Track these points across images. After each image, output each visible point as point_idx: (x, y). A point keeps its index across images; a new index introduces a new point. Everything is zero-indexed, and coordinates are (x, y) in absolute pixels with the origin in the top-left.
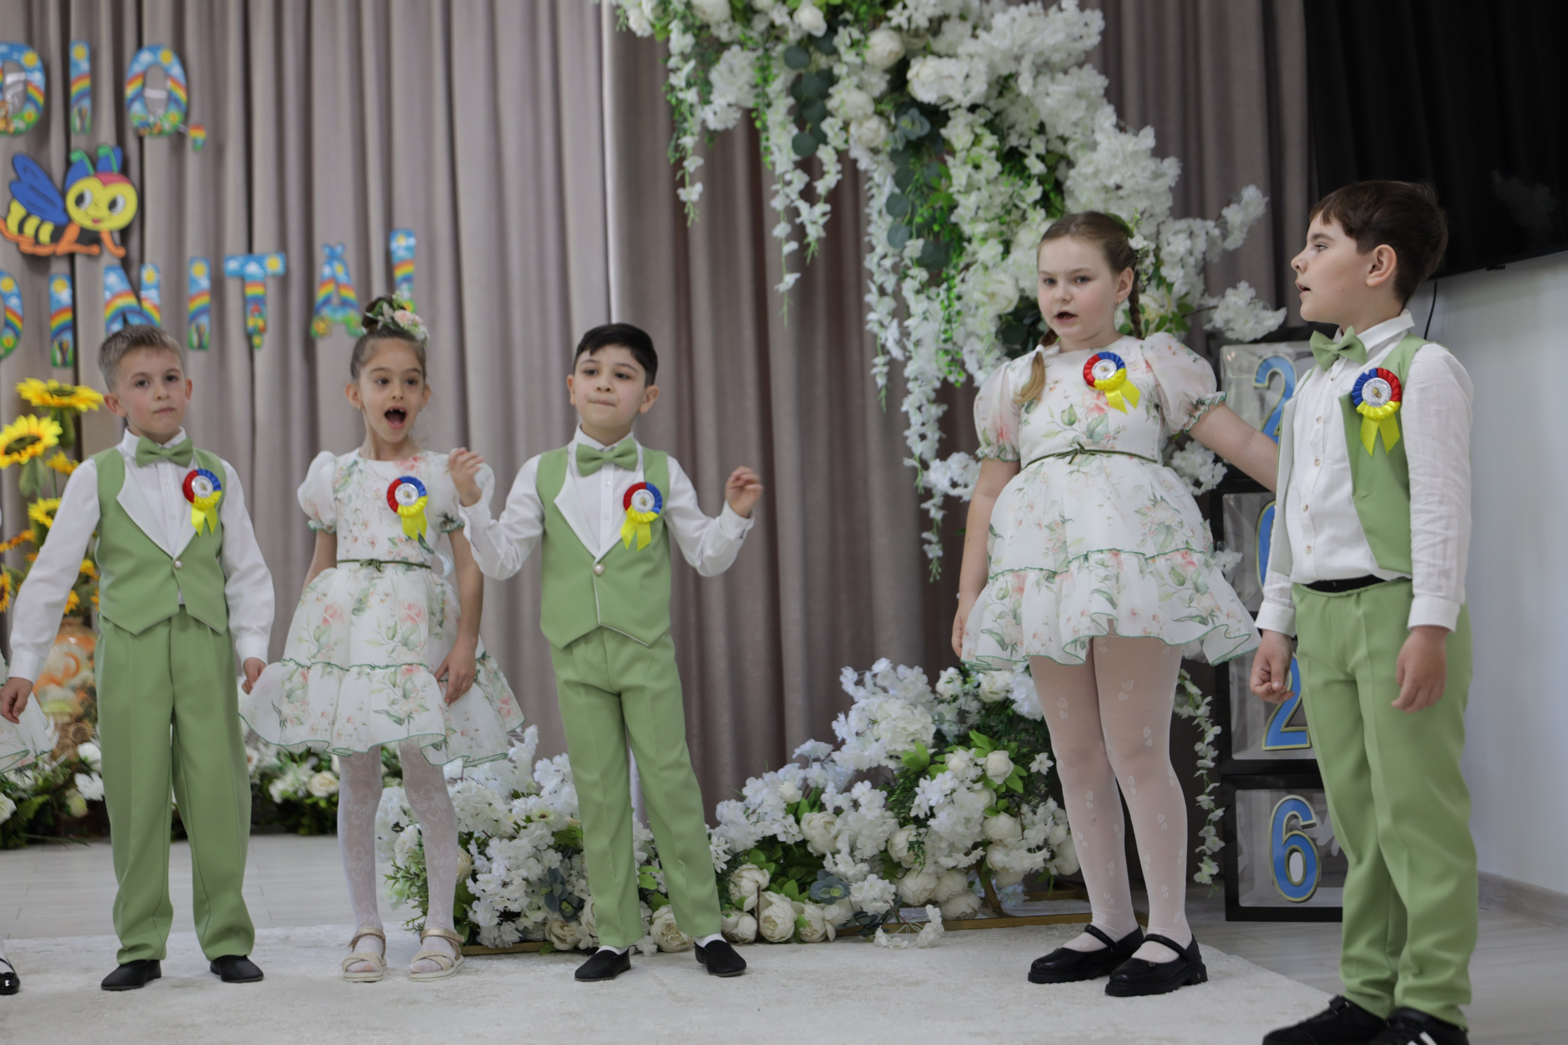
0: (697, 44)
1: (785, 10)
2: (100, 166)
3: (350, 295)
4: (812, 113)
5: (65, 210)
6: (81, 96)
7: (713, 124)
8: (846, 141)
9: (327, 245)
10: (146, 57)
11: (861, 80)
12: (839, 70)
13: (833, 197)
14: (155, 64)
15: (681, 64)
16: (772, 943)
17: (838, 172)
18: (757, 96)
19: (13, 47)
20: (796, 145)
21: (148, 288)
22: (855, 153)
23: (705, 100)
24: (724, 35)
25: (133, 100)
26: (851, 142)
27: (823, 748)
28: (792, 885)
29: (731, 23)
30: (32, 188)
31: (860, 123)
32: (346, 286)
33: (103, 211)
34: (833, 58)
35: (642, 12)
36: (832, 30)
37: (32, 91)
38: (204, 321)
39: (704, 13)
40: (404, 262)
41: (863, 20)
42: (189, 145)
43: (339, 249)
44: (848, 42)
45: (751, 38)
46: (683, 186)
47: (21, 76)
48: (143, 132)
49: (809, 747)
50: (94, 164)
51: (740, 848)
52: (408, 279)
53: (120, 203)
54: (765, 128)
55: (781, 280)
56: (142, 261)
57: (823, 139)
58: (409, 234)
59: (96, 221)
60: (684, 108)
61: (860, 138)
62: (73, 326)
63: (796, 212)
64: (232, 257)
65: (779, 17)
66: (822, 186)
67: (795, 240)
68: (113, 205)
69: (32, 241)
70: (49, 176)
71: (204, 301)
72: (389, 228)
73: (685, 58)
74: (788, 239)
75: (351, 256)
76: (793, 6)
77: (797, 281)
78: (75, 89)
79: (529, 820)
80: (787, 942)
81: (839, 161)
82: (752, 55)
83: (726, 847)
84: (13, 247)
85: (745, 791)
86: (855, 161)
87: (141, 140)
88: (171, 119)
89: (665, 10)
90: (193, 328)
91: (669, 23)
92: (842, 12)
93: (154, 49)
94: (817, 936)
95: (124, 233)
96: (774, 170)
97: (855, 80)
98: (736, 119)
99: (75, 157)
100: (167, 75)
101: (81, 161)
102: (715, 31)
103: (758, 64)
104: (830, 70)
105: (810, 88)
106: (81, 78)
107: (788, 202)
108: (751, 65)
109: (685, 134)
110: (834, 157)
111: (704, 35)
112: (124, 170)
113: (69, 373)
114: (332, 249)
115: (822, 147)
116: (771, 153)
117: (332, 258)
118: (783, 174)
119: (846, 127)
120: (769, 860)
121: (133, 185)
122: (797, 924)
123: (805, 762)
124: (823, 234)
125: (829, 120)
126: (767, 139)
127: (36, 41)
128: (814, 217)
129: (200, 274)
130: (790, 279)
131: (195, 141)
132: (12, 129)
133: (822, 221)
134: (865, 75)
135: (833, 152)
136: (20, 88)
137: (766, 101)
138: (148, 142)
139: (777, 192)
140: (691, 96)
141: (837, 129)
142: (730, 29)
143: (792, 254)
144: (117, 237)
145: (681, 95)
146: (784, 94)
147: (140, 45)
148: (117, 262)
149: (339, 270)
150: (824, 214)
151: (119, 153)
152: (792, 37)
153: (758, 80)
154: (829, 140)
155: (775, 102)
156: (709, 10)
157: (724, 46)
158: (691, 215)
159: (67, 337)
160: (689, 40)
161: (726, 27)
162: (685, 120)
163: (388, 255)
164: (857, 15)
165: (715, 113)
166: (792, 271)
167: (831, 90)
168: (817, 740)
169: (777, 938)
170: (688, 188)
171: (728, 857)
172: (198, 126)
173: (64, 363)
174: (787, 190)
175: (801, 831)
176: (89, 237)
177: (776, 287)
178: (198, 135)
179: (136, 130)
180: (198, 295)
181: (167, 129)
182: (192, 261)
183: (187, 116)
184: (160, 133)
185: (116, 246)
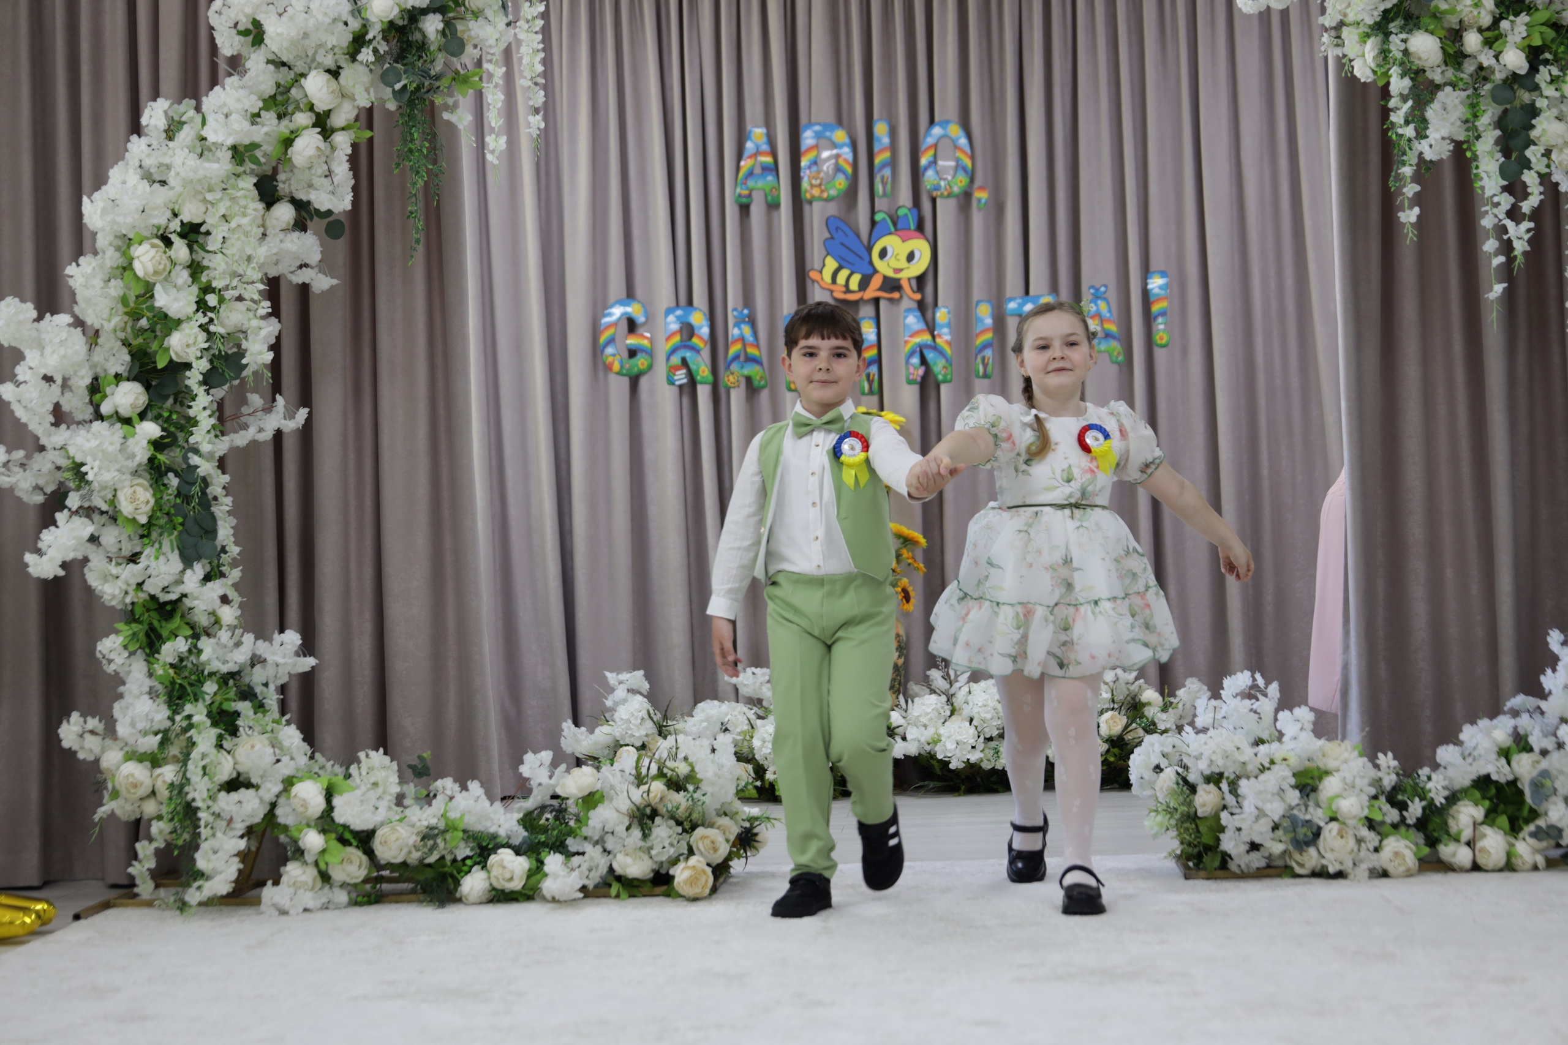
0: (1414, 87)
1: (1491, 53)
2: (899, 226)
3: (1112, 328)
4: (1516, 142)
5: (871, 263)
6: (884, 166)
7: (1429, 155)
8: (1548, 166)
9: (1092, 287)
10: (937, 131)
11: (1562, 111)
12: (1541, 103)
13: (1536, 215)
14: (945, 137)
15: (1400, 104)
16: (1486, 871)
17: (1541, 193)
18: (1467, 130)
19: (826, 126)
20: (1503, 172)
21: (943, 326)
22: (1555, 178)
23: (1421, 135)
24: (1437, 78)
25: (926, 169)
26: (1553, 168)
27: (1531, 702)
28: (1503, 820)
29: (1444, 68)
30: (842, 244)
31: (1561, 150)
32: (1108, 321)
33: (903, 263)
34: (1537, 93)
35: (1365, 60)
36: (1533, 69)
37: (841, 162)
38: (988, 353)
39: (1420, 59)
40: (1159, 299)
41: (1561, 59)
42: (974, 204)
43: (1103, 289)
44: (1548, 79)
45: (1461, 79)
46: (1404, 211)
47: (835, 152)
48: (934, 194)
49: (1519, 700)
50: (895, 224)
51: (1457, 787)
52: (1163, 313)
53: (917, 255)
54: (1475, 158)
55: (1491, 290)
56: (936, 304)
57: (1527, 164)
58: (1163, 274)
59: (898, 271)
60: (1403, 142)
61: (1560, 163)
62: (878, 360)
63: (1504, 230)
64: (1012, 299)
65: (1486, 59)
66: (1526, 207)
67: (1502, 255)
68: (911, 257)
69: (844, 289)
70: (858, 236)
71: (989, 336)
72: (1146, 271)
73: (1404, 98)
74: (1497, 253)
75: (1112, 294)
76: (1498, 50)
77: (1504, 289)
78: (878, 161)
79: (1272, 762)
80: (1501, 870)
81: (1541, 184)
82: (1464, 94)
83: (1444, 783)
84: (828, 293)
85: (1462, 737)
86: (1557, 184)
87: (934, 201)
88: (960, 182)
89: (1385, 58)
90: (979, 360)
91: (1389, 69)
92: (1543, 53)
93: (945, 123)
94: (1529, 865)
95: (921, 280)
96: (1484, 193)
97: (1555, 112)
98: (1450, 151)
99: (878, 217)
100: (957, 147)
101: (884, 219)
102: (1429, 75)
103: (1469, 101)
104: (1533, 104)
105: (1514, 122)
106: (881, 151)
107: (1496, 220)
108: (1462, 103)
109: (1404, 165)
110: (1538, 180)
111: (1420, 79)
112: (920, 228)
113: (875, 399)
114: (1097, 290)
115: (1525, 171)
116: (1481, 179)
117: (1097, 297)
118: (1492, 197)
119: (1547, 153)
120: (1484, 798)
121: (928, 240)
122: (1509, 855)
123: (1515, 713)
124: (1528, 248)
125: (1532, 147)
126: (1477, 167)
127: (845, 121)
128: (1520, 234)
129: (984, 314)
130: (1499, 288)
131: (979, 201)
132: (825, 195)
133: (1527, 237)
134: (1563, 107)
135: (1536, 175)
136: (833, 161)
137: (1476, 134)
138: (939, 201)
139: (1487, 212)
140: (1409, 131)
141: (1539, 155)
142: (1443, 72)
143: (1501, 265)
144: (914, 283)
145: (1400, 131)
146: (1491, 128)
147: (932, 121)
148: (914, 305)
149: (1103, 306)
150: (1528, 231)
151: (915, 211)
152: (1499, 76)
153: (1469, 116)
154: (1532, 165)
155: (1483, 135)
156: (1424, 56)
157: (1438, 87)
158: (1410, 235)
159: (874, 370)
160: (1407, 82)
161: (1439, 70)
162: (1404, 153)
163: (1145, 293)
164: (1555, 54)
165: (1431, 146)
166: (1500, 282)
167: (1533, 122)
168: (1526, 694)
169: (1490, 866)
170: (1408, 212)
171: (1446, 793)
172: (981, 188)
173: (871, 392)
174: (1495, 211)
175: (1512, 772)
176: (892, 285)
177: (1486, 296)
178: (981, 195)
179: (929, 193)
180: (983, 332)
181: (956, 190)
182: (978, 303)
183: (972, 180)
184: (949, 195)
185: (914, 292)
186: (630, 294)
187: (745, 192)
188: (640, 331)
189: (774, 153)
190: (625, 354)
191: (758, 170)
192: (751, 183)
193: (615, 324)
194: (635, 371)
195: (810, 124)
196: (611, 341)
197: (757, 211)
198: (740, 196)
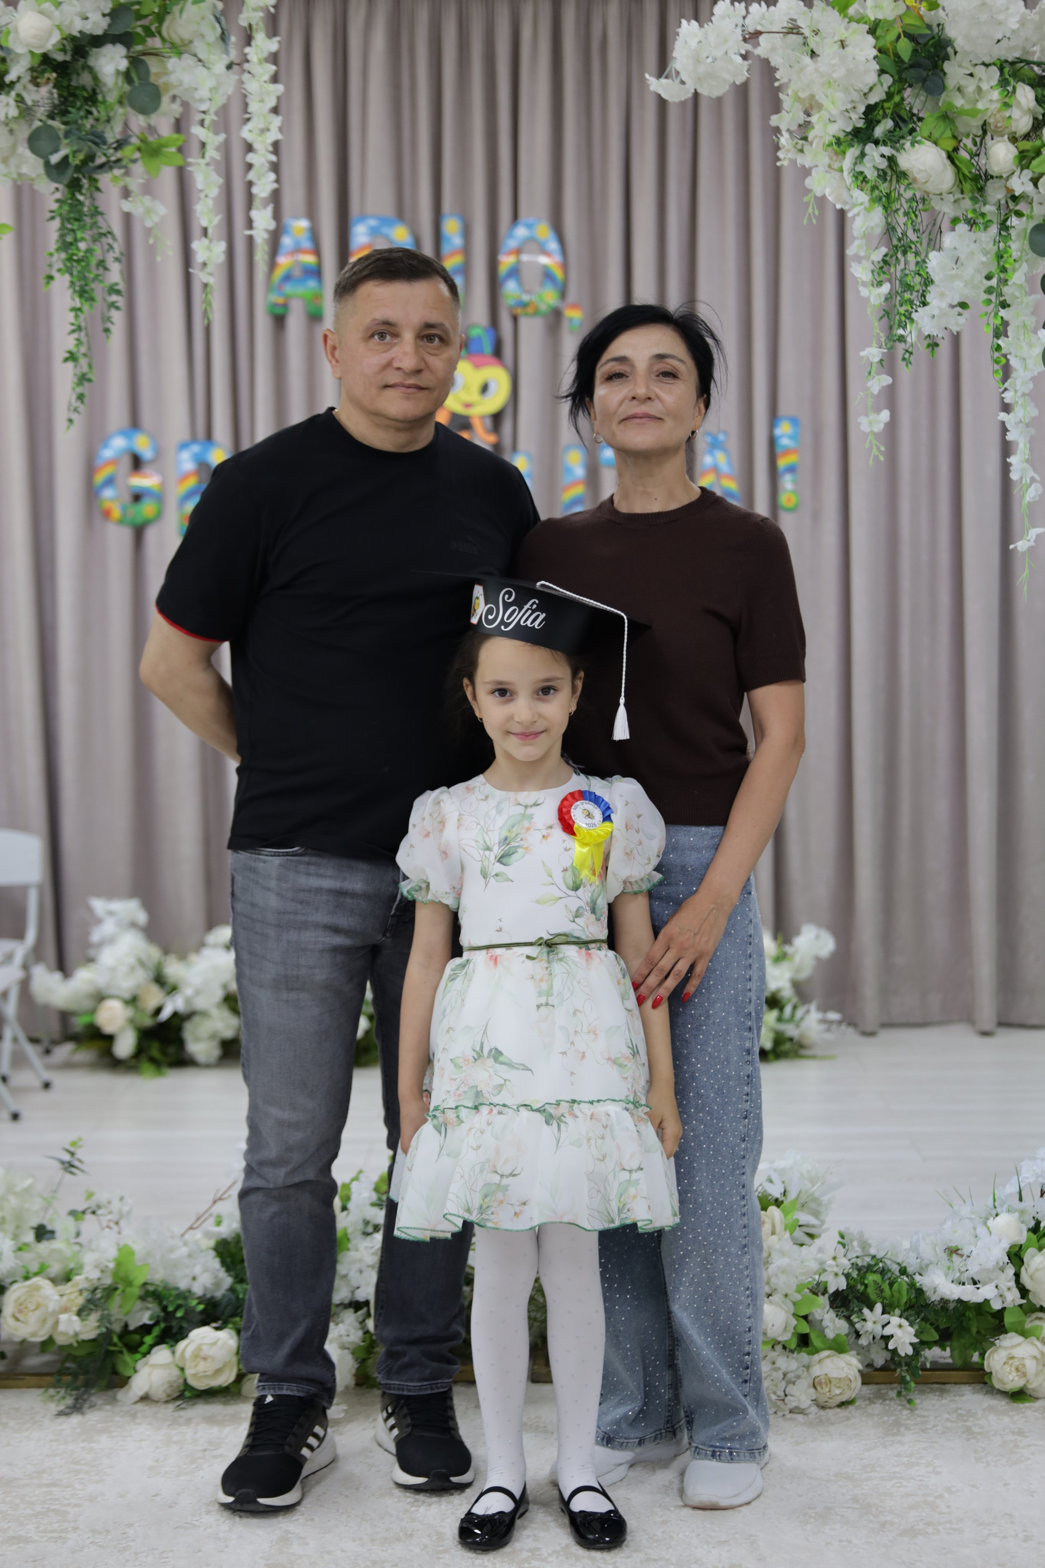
2: (474, 349)
9: (710, 435)
10: (521, 232)
14: (531, 240)
19: (384, 221)
25: (507, 277)
32: (730, 477)
33: (474, 395)
40: (789, 451)
42: (565, 326)
43: (721, 437)
48: (519, 311)
50: (465, 346)
52: (793, 469)
53: (492, 387)
56: (514, 447)
58: (793, 421)
59: (468, 406)
68: (484, 389)
71: (577, 488)
72: (774, 416)
75: (734, 443)
87: (515, 319)
88: (549, 297)
93: (529, 226)
95: (497, 418)
100: (543, 249)
106: (453, 253)
112: (498, 352)
114: (715, 438)
117: (715, 445)
121: (507, 369)
127: (407, 215)
129: (575, 463)
131: (571, 320)
138: (523, 322)
144: (489, 422)
147: (516, 219)
149: (721, 458)
151: (492, 333)
163: (772, 442)
172: (574, 306)
176: (460, 423)
178: (573, 315)
179: (510, 309)
180: (574, 484)
181: (543, 308)
182: (569, 447)
183: (563, 294)
184: (536, 313)
185: (488, 432)
186: (135, 423)
187: (280, 300)
188: (147, 470)
189: (317, 251)
190: (127, 498)
191: (297, 273)
192: (288, 289)
193: (114, 461)
194: (139, 520)
195: (363, 217)
196: (110, 482)
197: (295, 324)
198: (276, 305)
